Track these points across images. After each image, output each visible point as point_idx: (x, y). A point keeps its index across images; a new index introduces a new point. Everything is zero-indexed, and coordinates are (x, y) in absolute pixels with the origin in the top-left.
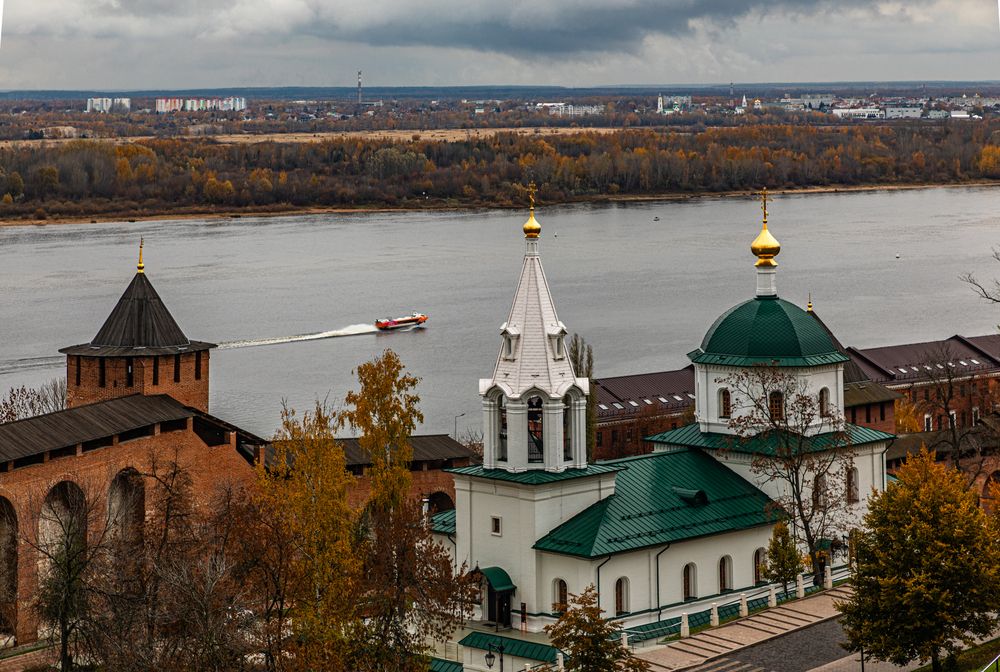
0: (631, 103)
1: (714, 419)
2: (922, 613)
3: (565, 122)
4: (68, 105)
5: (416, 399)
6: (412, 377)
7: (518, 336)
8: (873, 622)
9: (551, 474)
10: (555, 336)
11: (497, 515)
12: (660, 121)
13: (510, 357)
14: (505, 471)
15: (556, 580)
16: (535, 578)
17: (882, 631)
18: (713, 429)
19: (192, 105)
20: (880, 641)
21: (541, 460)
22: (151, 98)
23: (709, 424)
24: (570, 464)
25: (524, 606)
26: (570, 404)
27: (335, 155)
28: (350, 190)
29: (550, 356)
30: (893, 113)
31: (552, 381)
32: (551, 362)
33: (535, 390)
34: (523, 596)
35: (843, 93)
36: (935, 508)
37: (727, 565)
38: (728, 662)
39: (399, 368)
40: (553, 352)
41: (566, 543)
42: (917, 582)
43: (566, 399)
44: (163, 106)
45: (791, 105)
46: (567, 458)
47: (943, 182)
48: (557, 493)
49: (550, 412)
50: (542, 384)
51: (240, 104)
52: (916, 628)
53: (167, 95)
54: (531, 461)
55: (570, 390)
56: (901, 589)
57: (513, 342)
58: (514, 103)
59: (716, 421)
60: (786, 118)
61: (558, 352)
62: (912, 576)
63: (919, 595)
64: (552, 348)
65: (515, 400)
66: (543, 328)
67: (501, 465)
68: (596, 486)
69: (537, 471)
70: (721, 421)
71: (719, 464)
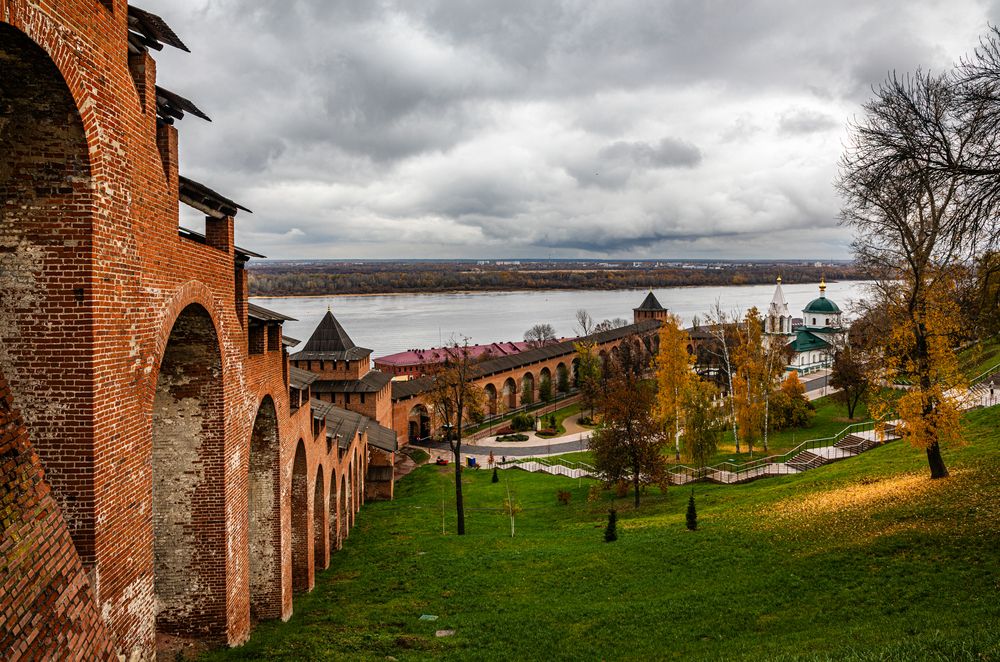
0: (625, 264)
3: (610, 269)
4: (473, 264)
12: (635, 268)
19: (506, 263)
22: (495, 261)
27: (555, 276)
28: (566, 285)
30: (699, 267)
35: (684, 262)
44: (498, 263)
45: (670, 265)
47: (723, 285)
51: (518, 263)
53: (499, 260)
58: (591, 263)
60: (669, 268)
70: (813, 325)
71: (813, 335)
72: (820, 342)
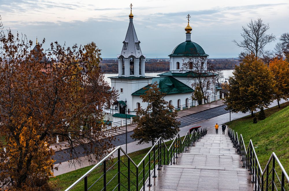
1: (175, 69)
2: (252, 97)
5: (100, 54)
6: (99, 49)
7: (128, 43)
8: (236, 101)
9: (136, 77)
10: (137, 43)
11: (122, 88)
13: (125, 48)
14: (124, 77)
15: (137, 103)
16: (132, 102)
17: (239, 104)
18: (175, 72)
20: (238, 106)
21: (133, 74)
23: (174, 71)
24: (141, 75)
25: (129, 110)
26: (141, 61)
29: (136, 48)
31: (136, 54)
32: (136, 50)
33: (132, 56)
34: (129, 107)
36: (256, 68)
37: (179, 101)
38: (187, 117)
39: (96, 47)
40: (137, 47)
41: (140, 94)
42: (251, 88)
43: (140, 59)
46: (140, 74)
48: (138, 82)
49: (136, 62)
50: (134, 55)
52: (250, 102)
54: (131, 74)
55: (141, 57)
56: (246, 91)
57: (126, 45)
59: (175, 70)
61: (138, 47)
62: (250, 87)
63: (252, 92)
64: (136, 46)
65: (127, 59)
66: (134, 41)
67: (123, 76)
68: (147, 81)
69: (132, 77)
70: (177, 70)
71: (176, 80)
72: (183, 86)
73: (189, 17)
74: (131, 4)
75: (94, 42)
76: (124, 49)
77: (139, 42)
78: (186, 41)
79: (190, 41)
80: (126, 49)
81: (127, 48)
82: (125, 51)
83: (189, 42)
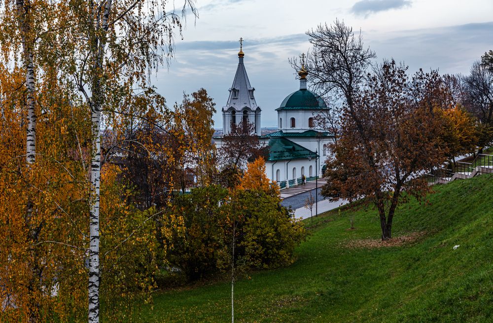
7: (238, 90)
10: (251, 90)
18: (288, 131)
24: (256, 134)
26: (256, 114)
31: (251, 105)
32: (250, 100)
33: (246, 108)
40: (250, 96)
43: (255, 112)
46: (256, 132)
49: (251, 115)
50: (248, 106)
55: (256, 109)
57: (237, 93)
59: (289, 129)
61: (252, 97)
65: (239, 111)
66: (246, 88)
70: (291, 128)
71: (291, 142)
72: (301, 150)
73: (303, 57)
74: (241, 39)
75: (204, 89)
76: (234, 99)
77: (254, 89)
78: (301, 90)
79: (306, 89)
80: (237, 99)
81: (239, 97)
82: (235, 101)
83: (304, 90)
